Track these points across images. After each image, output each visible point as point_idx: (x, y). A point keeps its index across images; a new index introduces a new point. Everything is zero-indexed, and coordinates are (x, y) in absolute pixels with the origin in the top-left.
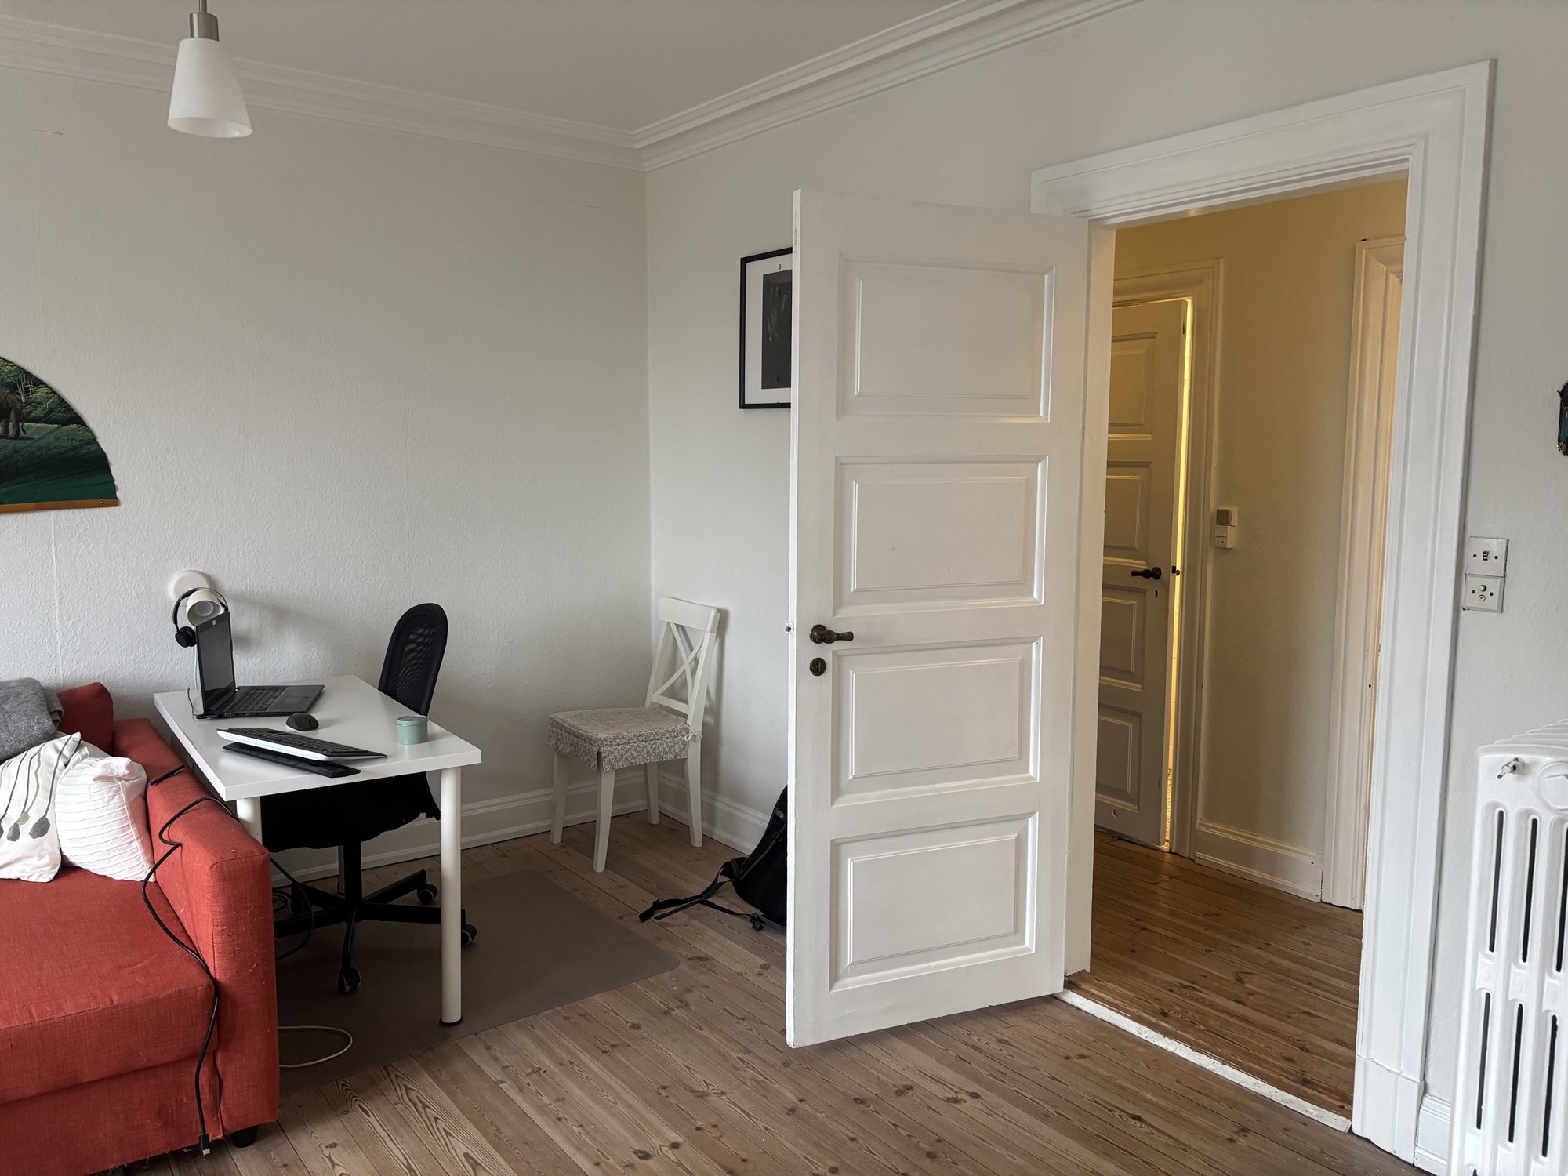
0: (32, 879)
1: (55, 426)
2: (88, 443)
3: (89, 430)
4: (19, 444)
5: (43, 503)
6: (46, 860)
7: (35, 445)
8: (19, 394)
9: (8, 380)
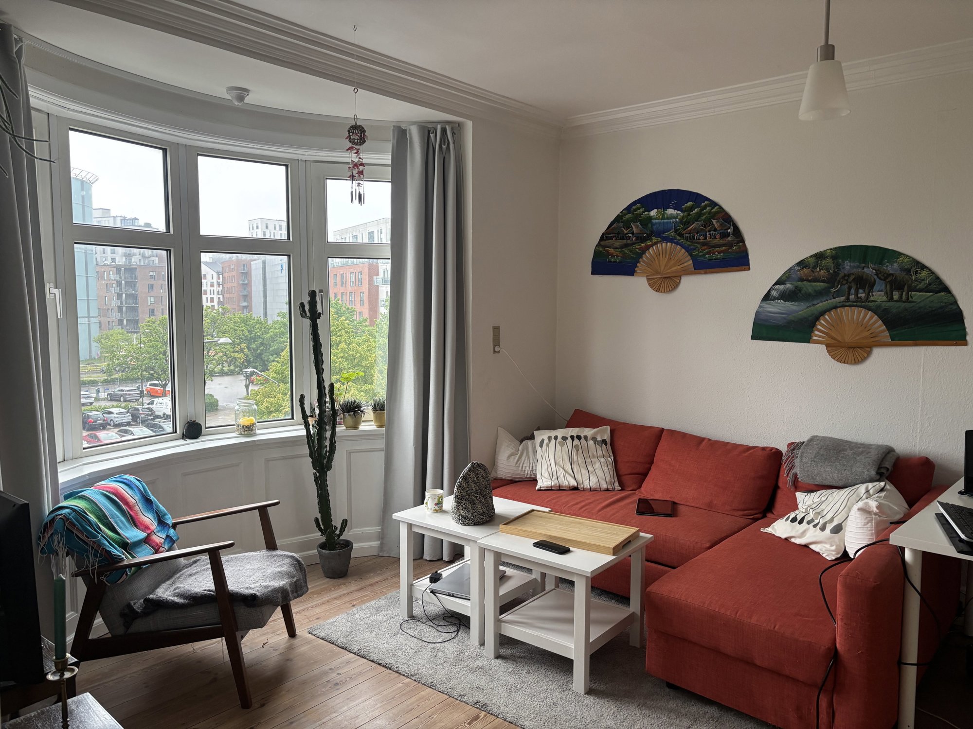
0: (824, 555)
1: (931, 294)
2: (951, 304)
3: (953, 296)
4: (907, 305)
5: (917, 341)
6: (833, 548)
7: (917, 305)
8: (911, 275)
9: (906, 267)
